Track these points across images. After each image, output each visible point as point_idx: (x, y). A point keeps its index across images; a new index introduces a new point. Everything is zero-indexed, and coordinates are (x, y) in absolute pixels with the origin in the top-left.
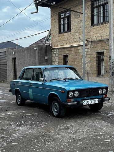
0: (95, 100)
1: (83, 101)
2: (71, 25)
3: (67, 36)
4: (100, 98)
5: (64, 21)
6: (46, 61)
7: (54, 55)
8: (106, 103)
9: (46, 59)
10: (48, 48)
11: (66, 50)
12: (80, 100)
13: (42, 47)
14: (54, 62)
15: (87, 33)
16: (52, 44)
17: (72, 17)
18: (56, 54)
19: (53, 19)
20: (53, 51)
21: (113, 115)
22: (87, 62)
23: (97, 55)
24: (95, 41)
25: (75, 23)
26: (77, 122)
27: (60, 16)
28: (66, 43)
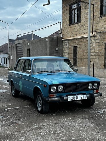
0: (83, 96)
1: (68, 97)
2: (81, 16)
3: (77, 27)
4: (89, 94)
5: (74, 13)
6: (57, 52)
7: (65, 47)
8: (104, 98)
9: (56, 50)
10: (59, 40)
11: (75, 41)
12: (65, 95)
13: (53, 38)
14: (65, 53)
15: (96, 24)
16: (63, 35)
17: (82, 8)
18: (66, 45)
19: (64, 11)
20: (64, 42)
21: (104, 113)
22: (95, 53)
23: (105, 46)
24: (103, 32)
25: (85, 14)
26: (57, 120)
27: (71, 8)
28: (76, 35)
